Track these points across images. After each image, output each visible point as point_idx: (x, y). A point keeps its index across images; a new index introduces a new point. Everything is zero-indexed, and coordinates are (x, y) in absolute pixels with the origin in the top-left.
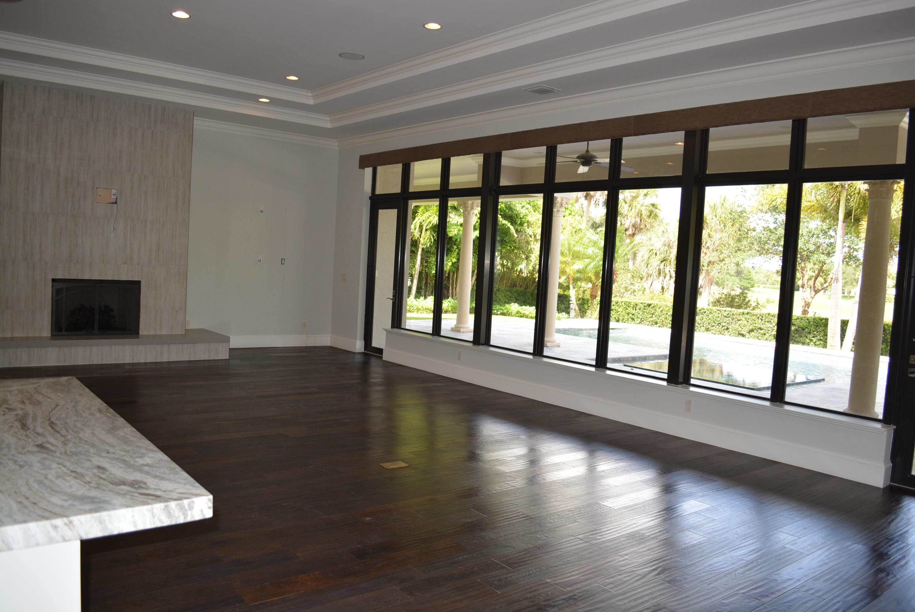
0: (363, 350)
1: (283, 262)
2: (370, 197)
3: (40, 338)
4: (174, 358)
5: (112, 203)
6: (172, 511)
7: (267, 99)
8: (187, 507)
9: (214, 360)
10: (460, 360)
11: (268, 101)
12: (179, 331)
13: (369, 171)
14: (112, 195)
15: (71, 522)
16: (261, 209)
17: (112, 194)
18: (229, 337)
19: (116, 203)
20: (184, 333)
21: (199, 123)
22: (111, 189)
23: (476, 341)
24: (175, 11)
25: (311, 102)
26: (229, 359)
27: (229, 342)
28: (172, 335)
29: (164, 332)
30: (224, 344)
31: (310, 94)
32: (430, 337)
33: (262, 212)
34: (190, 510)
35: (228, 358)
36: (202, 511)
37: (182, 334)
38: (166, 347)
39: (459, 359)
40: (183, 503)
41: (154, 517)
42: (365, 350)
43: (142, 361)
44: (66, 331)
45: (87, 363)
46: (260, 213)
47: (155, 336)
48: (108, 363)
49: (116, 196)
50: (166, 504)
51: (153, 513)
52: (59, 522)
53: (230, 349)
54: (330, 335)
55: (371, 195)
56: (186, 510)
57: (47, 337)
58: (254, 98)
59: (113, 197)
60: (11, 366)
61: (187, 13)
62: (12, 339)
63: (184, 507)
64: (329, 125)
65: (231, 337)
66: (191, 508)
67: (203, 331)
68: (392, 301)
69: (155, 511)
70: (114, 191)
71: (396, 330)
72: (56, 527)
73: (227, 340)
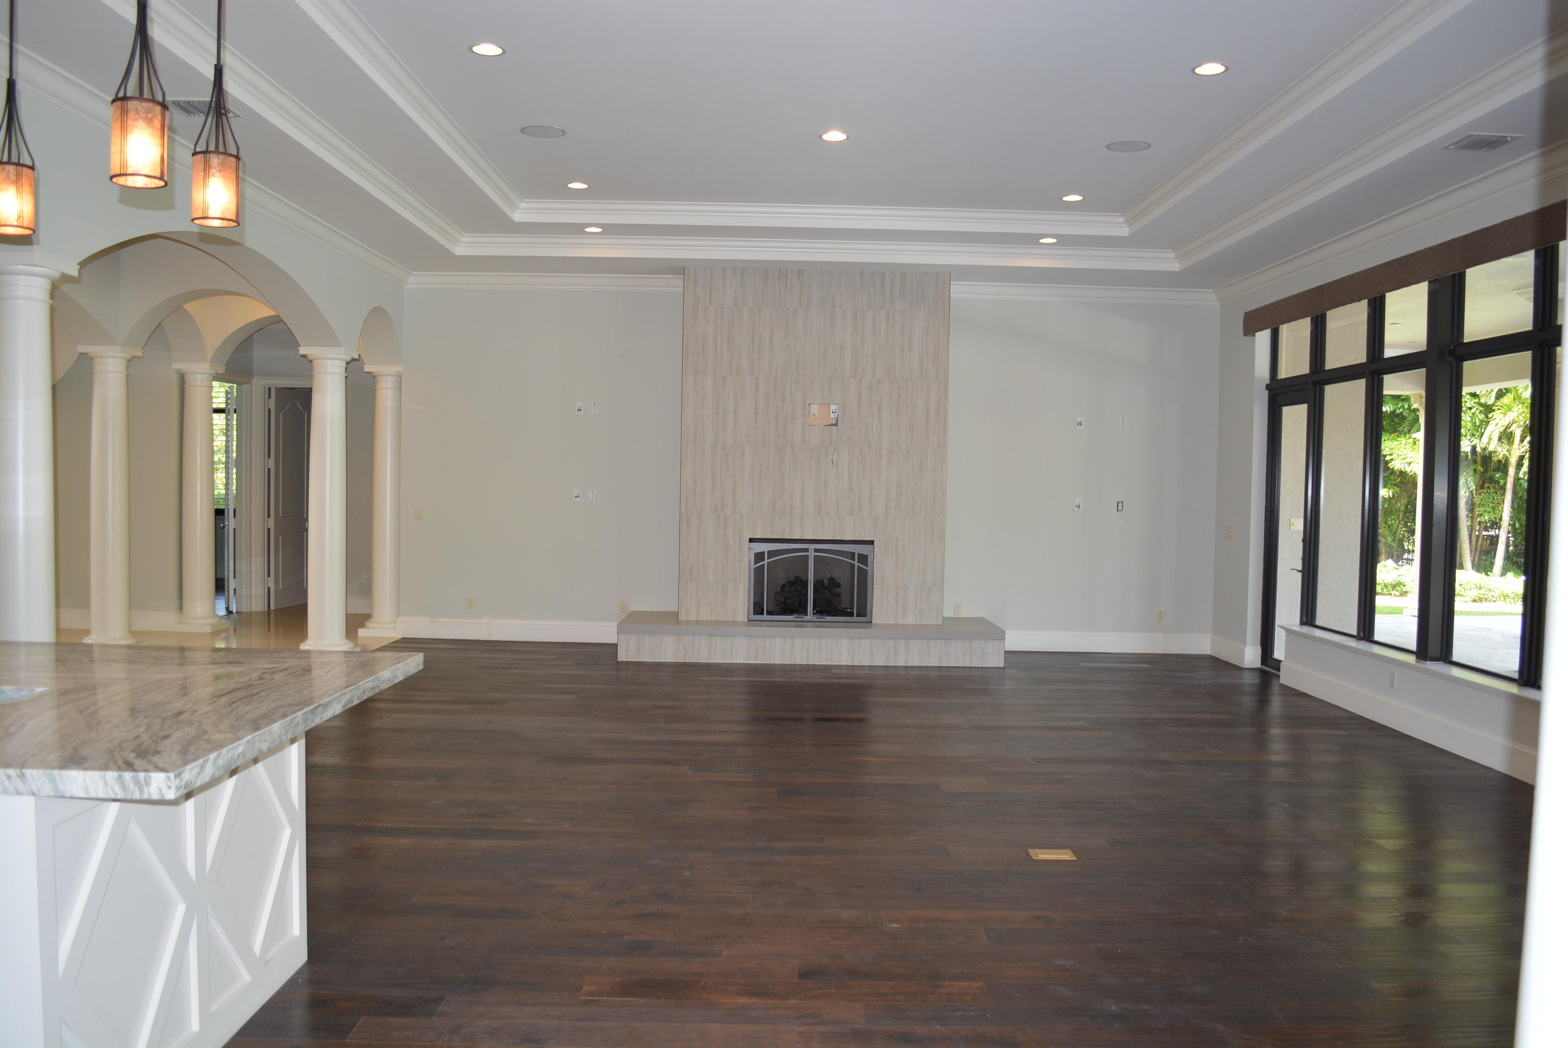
0: (1258, 664)
1: (1120, 508)
2: (1267, 386)
3: (734, 623)
4: (915, 660)
5: (832, 425)
6: (126, 783)
7: (1052, 238)
8: (143, 782)
9: (978, 668)
10: (1393, 688)
11: (1054, 241)
12: (931, 620)
13: (1263, 338)
14: (832, 414)
15: (23, 775)
16: (1078, 420)
17: (831, 411)
18: (1004, 632)
19: (836, 425)
20: (940, 622)
21: (959, 290)
22: (830, 405)
23: (1422, 652)
24: (826, 132)
25: (1125, 232)
26: (1003, 668)
27: (1005, 640)
28: (922, 626)
29: (910, 620)
30: (996, 642)
31: (1121, 219)
32: (1353, 643)
33: (1080, 424)
34: (146, 785)
35: (1002, 666)
36: (160, 789)
37: (937, 625)
38: (902, 644)
39: (1392, 686)
40: (138, 776)
41: (106, 786)
42: (1262, 664)
43: (866, 663)
44: (769, 613)
45: (787, 661)
46: (1077, 426)
47: (896, 626)
48: (817, 663)
49: (836, 414)
50: (120, 773)
51: (105, 782)
52: (12, 772)
53: (1006, 652)
54: (1210, 635)
55: (1268, 382)
56: (142, 785)
57: (743, 622)
58: (1032, 240)
59: (832, 415)
60: (687, 661)
61: (843, 132)
62: (698, 623)
63: (140, 781)
64: (1175, 267)
65: (1007, 632)
66: (148, 784)
67: (981, 621)
68: (1300, 574)
69: (107, 778)
70: (833, 407)
71: (1307, 630)
72: (9, 777)
73: (1000, 635)
